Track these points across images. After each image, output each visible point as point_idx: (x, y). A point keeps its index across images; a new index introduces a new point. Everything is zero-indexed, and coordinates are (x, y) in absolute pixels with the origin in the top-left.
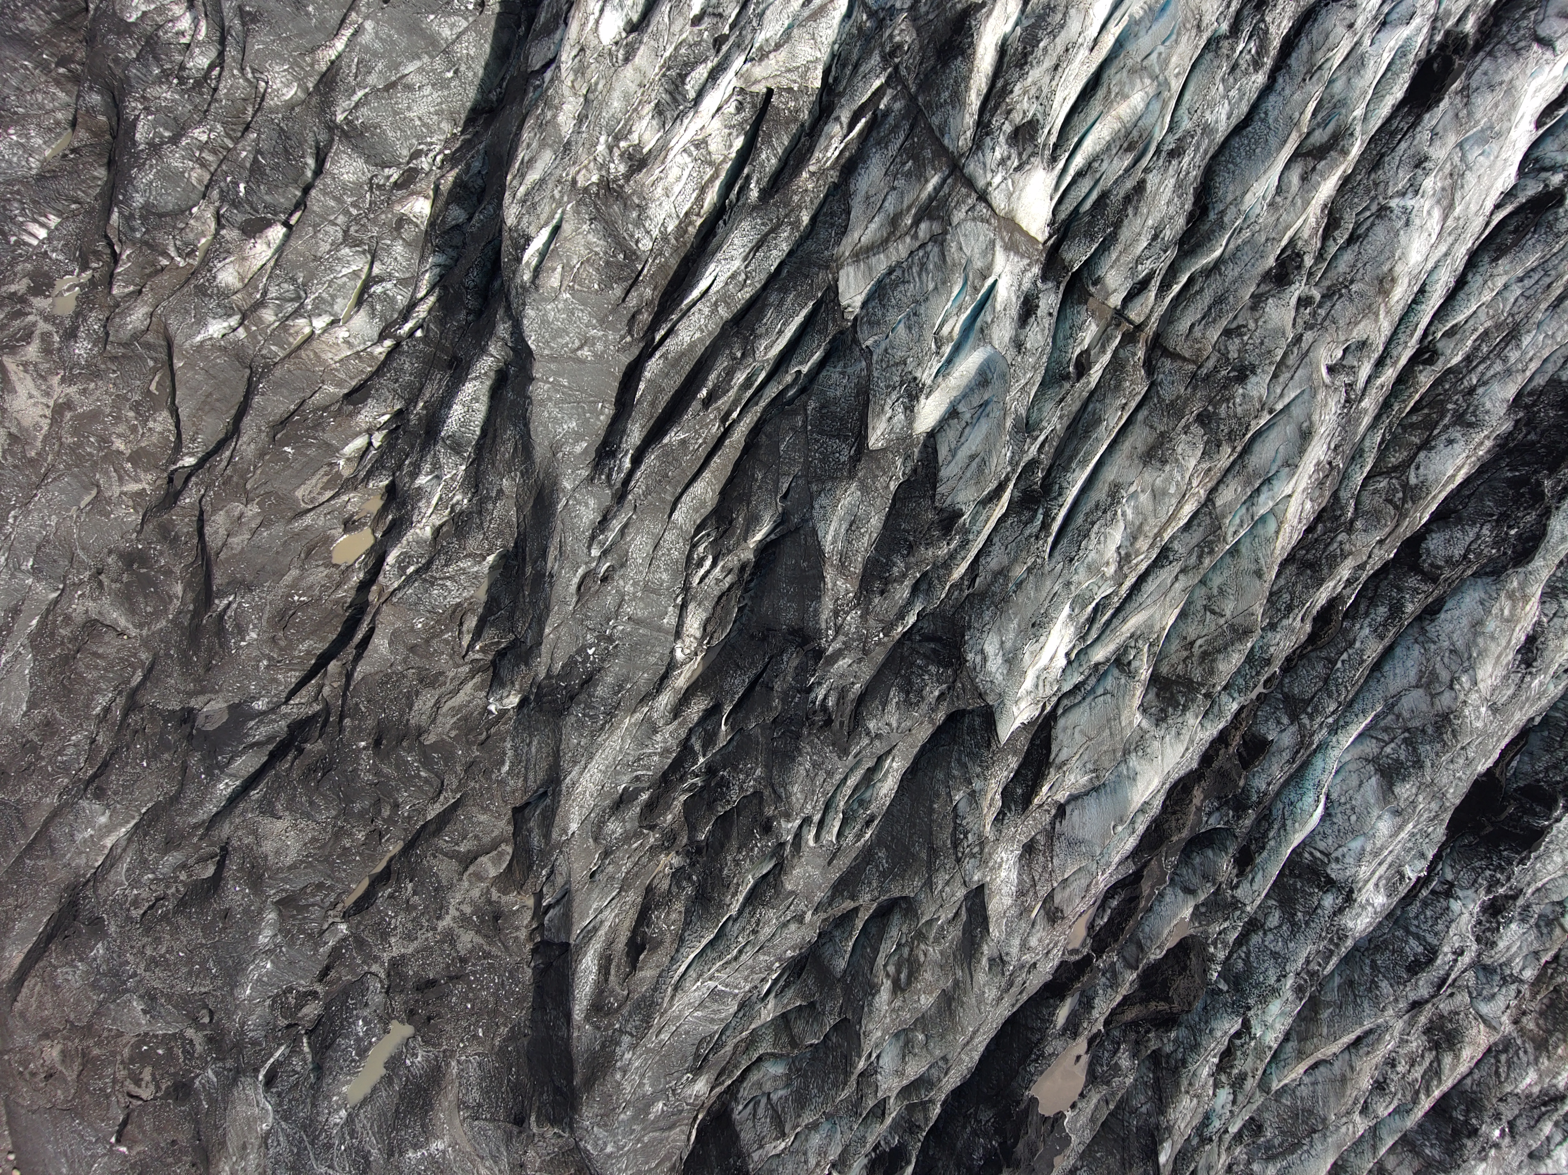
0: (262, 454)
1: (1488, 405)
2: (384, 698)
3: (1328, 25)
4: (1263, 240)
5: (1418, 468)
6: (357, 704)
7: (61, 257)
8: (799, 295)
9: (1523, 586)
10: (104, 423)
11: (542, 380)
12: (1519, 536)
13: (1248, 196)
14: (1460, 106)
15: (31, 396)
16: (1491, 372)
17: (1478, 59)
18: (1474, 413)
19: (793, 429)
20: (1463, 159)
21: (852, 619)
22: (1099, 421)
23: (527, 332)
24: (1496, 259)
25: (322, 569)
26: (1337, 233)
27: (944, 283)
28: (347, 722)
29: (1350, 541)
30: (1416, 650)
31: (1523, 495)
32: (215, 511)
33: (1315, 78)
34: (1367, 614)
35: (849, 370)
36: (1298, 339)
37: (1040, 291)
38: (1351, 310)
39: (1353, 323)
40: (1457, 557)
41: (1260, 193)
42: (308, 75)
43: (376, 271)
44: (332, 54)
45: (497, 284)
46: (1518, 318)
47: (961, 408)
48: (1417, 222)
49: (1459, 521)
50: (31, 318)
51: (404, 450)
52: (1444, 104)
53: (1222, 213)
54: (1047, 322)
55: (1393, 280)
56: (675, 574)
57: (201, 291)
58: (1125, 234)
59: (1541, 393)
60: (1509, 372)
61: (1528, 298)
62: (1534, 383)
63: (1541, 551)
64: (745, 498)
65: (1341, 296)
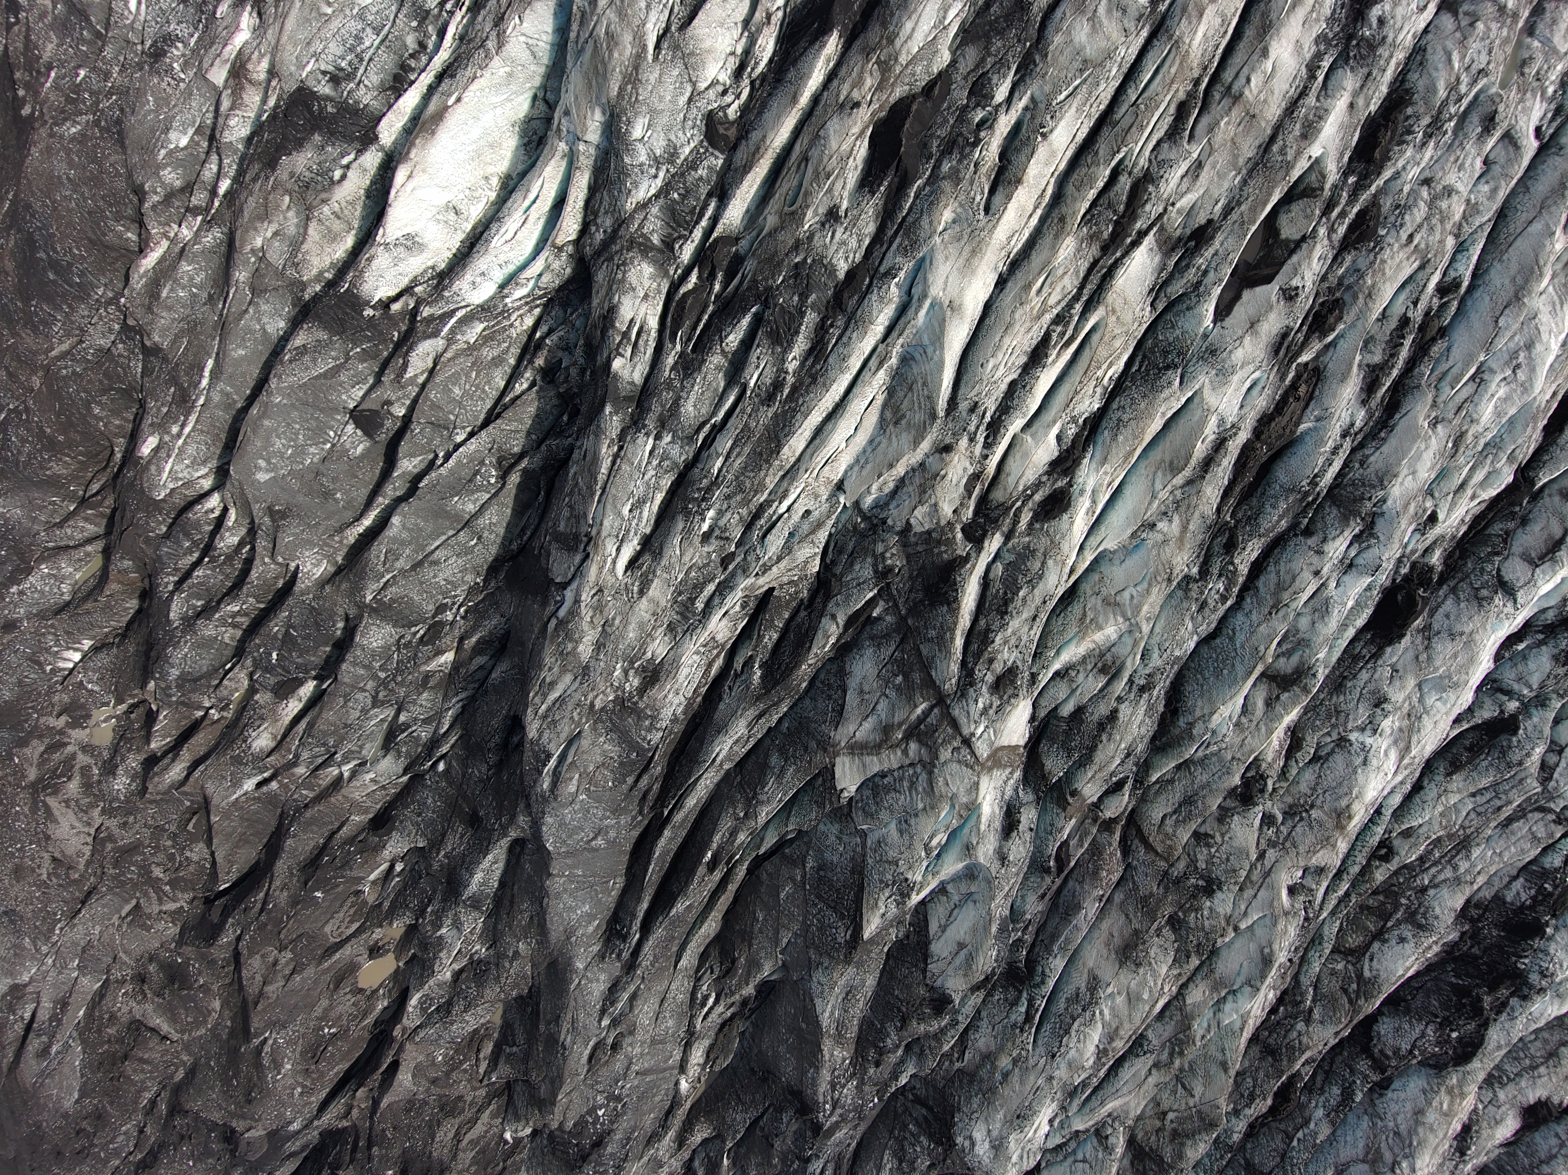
0: (295, 902)
1: (1438, 911)
2: (409, 1126)
3: (1296, 565)
4: (1229, 757)
5: (1371, 960)
6: (384, 1131)
7: (96, 688)
8: (797, 771)
9: (1461, 1084)
10: (144, 854)
11: (558, 875)
12: (1459, 1039)
13: (1215, 717)
14: (1421, 648)
15: (73, 827)
16: (1441, 877)
17: (1441, 593)
18: (1424, 915)
19: (793, 880)
20: (1421, 700)
21: (848, 1092)
22: (1078, 907)
23: (545, 838)
24: (1449, 774)
25: (349, 996)
26: (1299, 755)
27: (932, 808)
28: (375, 1150)
29: (1307, 1032)
30: (1365, 1123)
31: (1464, 1006)
32: (251, 954)
33: (1281, 614)
34: (1322, 1091)
35: (845, 838)
36: (1262, 856)
37: (1022, 805)
38: (1310, 839)
39: (1311, 852)
40: (1403, 1052)
41: (1227, 714)
42: (336, 550)
43: (402, 718)
44: (361, 529)
45: (516, 739)
46: (1468, 831)
47: (950, 888)
48: (1375, 762)
49: (1407, 1011)
50: (70, 749)
51: (426, 892)
52: (1406, 641)
53: (1191, 725)
54: (1028, 836)
55: (1350, 817)
56: (681, 1014)
57: (237, 761)
58: (1100, 756)
59: (1486, 909)
60: (1457, 881)
61: (1479, 814)
62: (1481, 894)
63: (1479, 1055)
64: (747, 937)
65: (1302, 819)
